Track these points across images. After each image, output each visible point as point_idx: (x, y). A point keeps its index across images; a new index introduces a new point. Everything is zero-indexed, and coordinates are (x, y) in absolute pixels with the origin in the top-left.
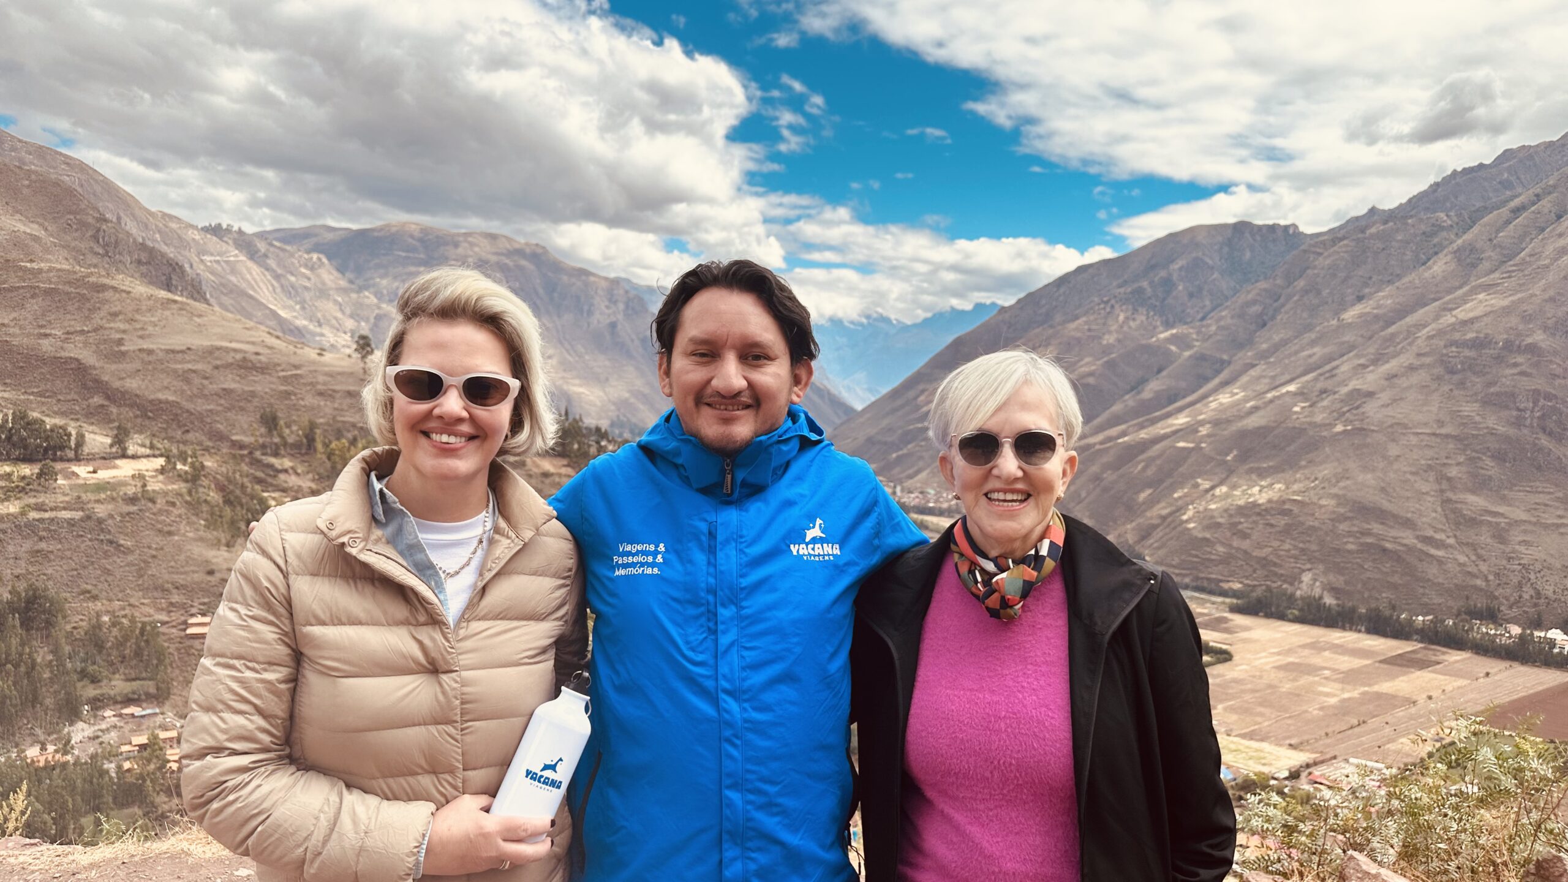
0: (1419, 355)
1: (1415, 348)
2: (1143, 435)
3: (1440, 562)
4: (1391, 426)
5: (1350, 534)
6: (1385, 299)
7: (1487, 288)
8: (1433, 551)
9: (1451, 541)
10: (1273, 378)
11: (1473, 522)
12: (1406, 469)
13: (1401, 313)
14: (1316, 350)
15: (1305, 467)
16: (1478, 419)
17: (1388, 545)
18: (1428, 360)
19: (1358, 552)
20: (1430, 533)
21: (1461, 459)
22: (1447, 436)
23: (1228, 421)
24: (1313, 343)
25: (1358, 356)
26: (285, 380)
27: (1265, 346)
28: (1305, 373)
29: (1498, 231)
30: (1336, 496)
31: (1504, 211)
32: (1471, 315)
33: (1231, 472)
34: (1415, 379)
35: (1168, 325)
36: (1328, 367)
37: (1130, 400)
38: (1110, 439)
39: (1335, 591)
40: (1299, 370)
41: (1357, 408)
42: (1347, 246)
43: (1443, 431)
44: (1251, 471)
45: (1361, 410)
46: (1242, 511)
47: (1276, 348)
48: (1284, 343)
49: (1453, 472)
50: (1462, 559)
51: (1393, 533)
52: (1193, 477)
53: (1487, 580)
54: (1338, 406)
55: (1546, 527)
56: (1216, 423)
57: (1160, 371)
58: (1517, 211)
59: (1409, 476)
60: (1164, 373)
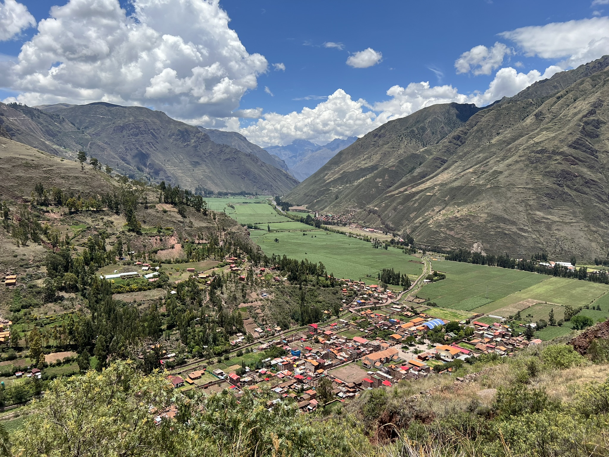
0: (520, 156)
1: (518, 154)
2: (414, 190)
3: (526, 238)
4: (508, 185)
5: (492, 228)
6: (507, 133)
7: (547, 129)
8: (523, 234)
9: (530, 230)
10: (464, 166)
11: (538, 222)
12: (514, 202)
13: (514, 139)
14: (480, 155)
15: (476, 202)
16: (541, 181)
17: (507, 232)
18: (523, 158)
19: (495, 235)
20: (522, 227)
21: (535, 197)
22: (529, 188)
23: (446, 184)
24: (480, 152)
25: (496, 157)
26: (45, 172)
27: (461, 154)
28: (476, 165)
29: (552, 106)
30: (487, 213)
31: (554, 99)
32: (540, 140)
33: (447, 204)
34: (518, 166)
35: (424, 146)
36: (485, 162)
37: (409, 177)
38: (400, 192)
39: (485, 250)
40: (473, 164)
41: (496, 178)
42: (493, 112)
43: (528, 186)
44: (455, 204)
45: (497, 179)
46: (450, 220)
47: (466, 154)
48: (468, 152)
49: (531, 203)
50: (534, 236)
51: (508, 227)
52: (432, 207)
53: (543, 244)
54: (489, 177)
55: (566, 223)
56: (442, 185)
57: (420, 165)
58: (559, 98)
59: (515, 205)
60: (422, 165)
